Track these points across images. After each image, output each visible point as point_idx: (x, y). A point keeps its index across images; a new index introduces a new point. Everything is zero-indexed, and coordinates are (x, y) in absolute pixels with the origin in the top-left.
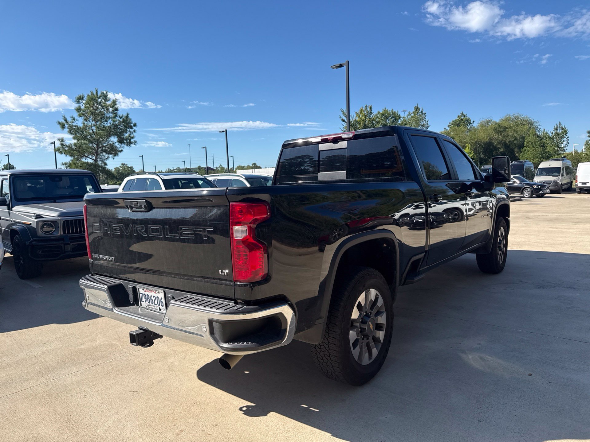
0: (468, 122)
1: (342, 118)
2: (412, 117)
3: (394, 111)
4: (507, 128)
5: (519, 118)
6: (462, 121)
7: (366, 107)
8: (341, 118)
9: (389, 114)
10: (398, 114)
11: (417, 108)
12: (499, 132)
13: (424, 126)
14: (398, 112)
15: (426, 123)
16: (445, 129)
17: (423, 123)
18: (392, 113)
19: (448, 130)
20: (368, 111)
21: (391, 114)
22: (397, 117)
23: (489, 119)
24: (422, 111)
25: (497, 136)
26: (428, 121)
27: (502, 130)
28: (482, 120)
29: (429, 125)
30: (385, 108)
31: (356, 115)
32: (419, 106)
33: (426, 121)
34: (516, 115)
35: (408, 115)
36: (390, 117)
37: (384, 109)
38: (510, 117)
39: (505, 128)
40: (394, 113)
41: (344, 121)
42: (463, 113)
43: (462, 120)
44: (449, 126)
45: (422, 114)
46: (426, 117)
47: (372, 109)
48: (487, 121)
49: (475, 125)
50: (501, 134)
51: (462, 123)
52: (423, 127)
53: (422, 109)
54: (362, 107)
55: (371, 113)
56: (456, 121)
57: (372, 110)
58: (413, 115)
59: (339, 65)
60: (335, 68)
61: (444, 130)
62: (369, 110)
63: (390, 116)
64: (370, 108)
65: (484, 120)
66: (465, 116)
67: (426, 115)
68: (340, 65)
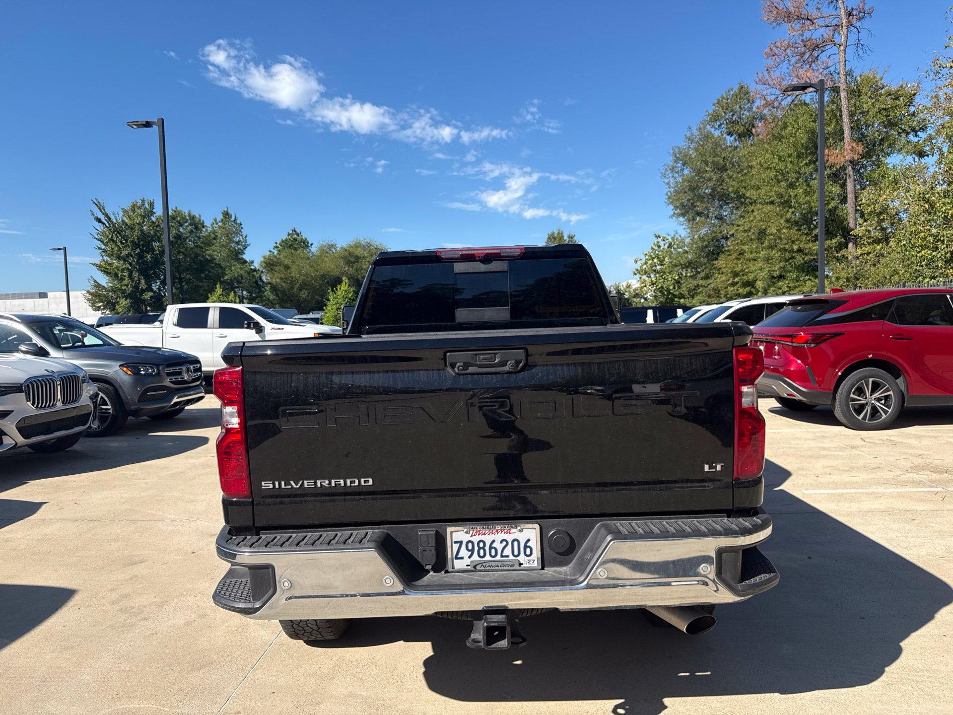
0: (305, 244)
1: (96, 215)
2: (220, 227)
3: (193, 214)
4: (360, 258)
5: (371, 245)
6: (296, 242)
7: (143, 201)
8: (93, 215)
9: (182, 218)
10: (200, 221)
11: (227, 214)
12: (349, 263)
13: (240, 243)
14: (200, 216)
15: (243, 239)
16: (270, 251)
17: (238, 238)
18: (190, 216)
19: (275, 254)
20: (146, 208)
21: (188, 218)
22: (199, 224)
23: (332, 243)
24: (235, 220)
25: (346, 269)
26: (246, 237)
27: (352, 259)
28: (321, 243)
29: (248, 243)
30: (176, 208)
31: (122, 214)
32: (230, 211)
33: (244, 236)
34: (368, 241)
35: (213, 224)
36: (186, 224)
37: (174, 209)
38: (360, 243)
39: (357, 258)
40: (193, 218)
41: (99, 220)
42: (296, 230)
43: (295, 240)
44: (276, 247)
45: (237, 224)
46: (242, 230)
47: (153, 206)
48: (329, 245)
49: (314, 249)
50: (353, 266)
51: (296, 244)
52: (238, 245)
53: (235, 217)
54: (136, 201)
55: (152, 213)
56: (286, 240)
57: (153, 209)
58: (220, 224)
59: (145, 123)
60: (135, 127)
61: (269, 253)
62: (148, 207)
63: (186, 222)
64: (151, 203)
65: (324, 244)
66: (298, 235)
67: (242, 226)
68: (147, 122)
